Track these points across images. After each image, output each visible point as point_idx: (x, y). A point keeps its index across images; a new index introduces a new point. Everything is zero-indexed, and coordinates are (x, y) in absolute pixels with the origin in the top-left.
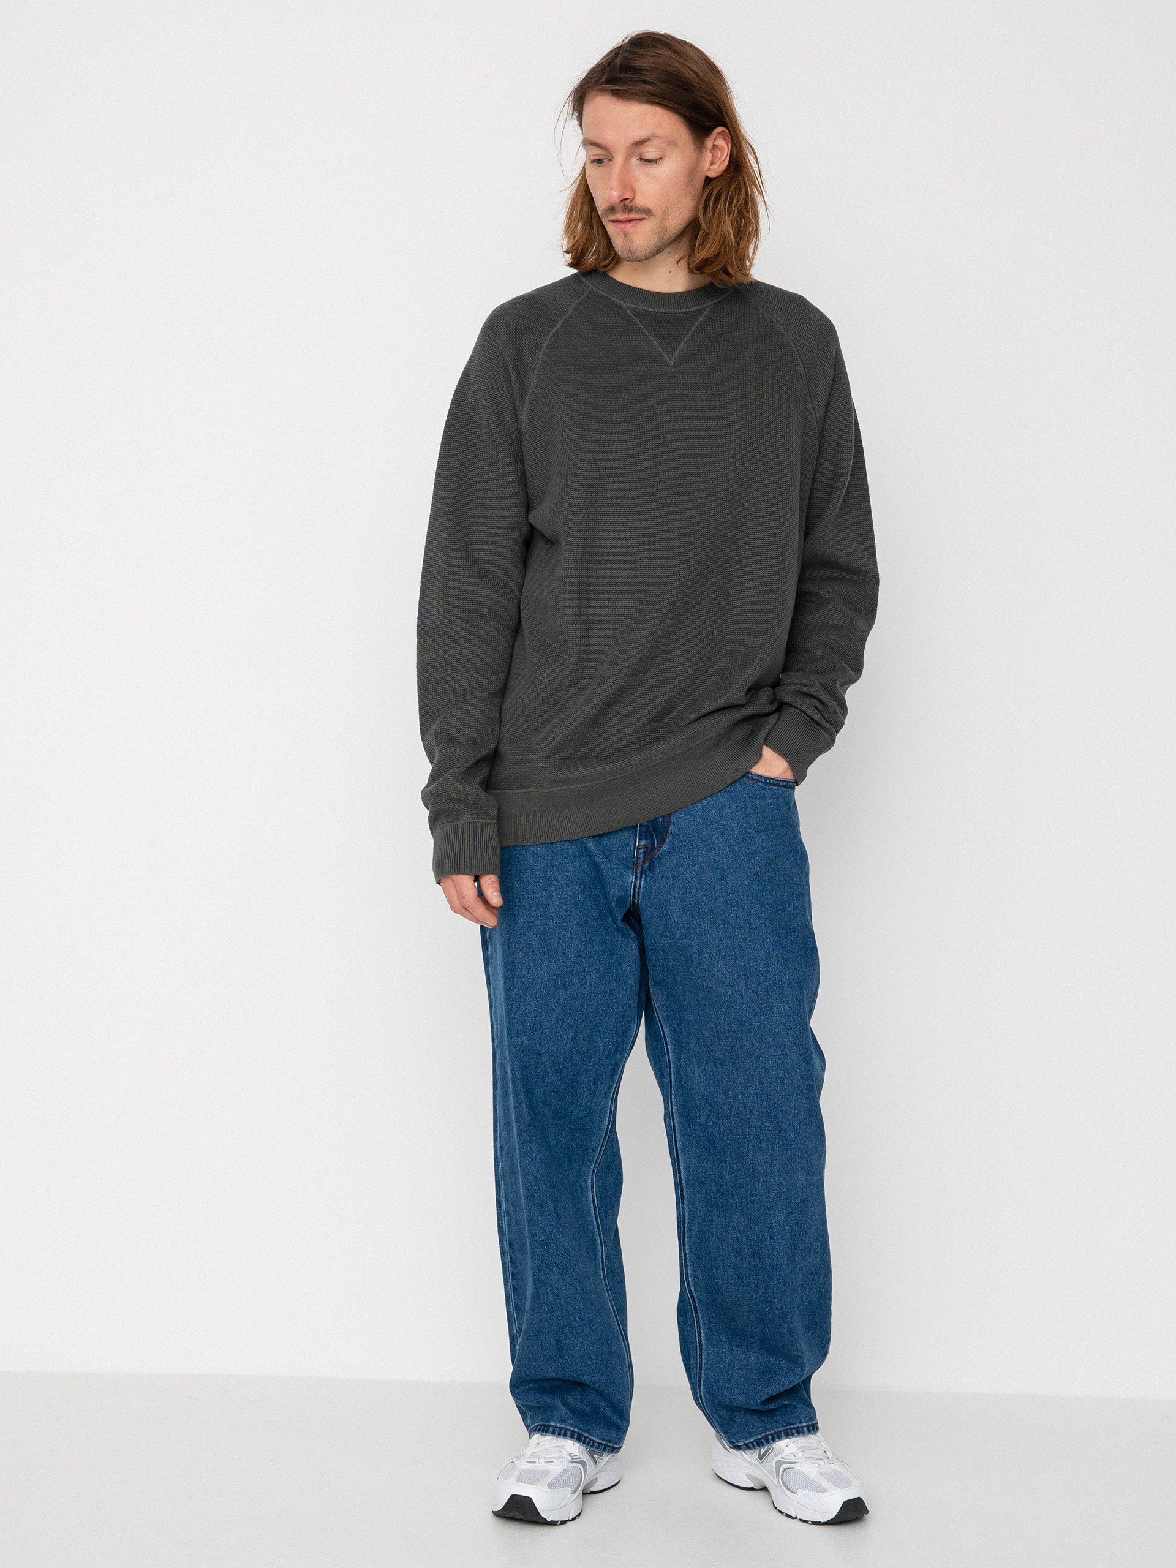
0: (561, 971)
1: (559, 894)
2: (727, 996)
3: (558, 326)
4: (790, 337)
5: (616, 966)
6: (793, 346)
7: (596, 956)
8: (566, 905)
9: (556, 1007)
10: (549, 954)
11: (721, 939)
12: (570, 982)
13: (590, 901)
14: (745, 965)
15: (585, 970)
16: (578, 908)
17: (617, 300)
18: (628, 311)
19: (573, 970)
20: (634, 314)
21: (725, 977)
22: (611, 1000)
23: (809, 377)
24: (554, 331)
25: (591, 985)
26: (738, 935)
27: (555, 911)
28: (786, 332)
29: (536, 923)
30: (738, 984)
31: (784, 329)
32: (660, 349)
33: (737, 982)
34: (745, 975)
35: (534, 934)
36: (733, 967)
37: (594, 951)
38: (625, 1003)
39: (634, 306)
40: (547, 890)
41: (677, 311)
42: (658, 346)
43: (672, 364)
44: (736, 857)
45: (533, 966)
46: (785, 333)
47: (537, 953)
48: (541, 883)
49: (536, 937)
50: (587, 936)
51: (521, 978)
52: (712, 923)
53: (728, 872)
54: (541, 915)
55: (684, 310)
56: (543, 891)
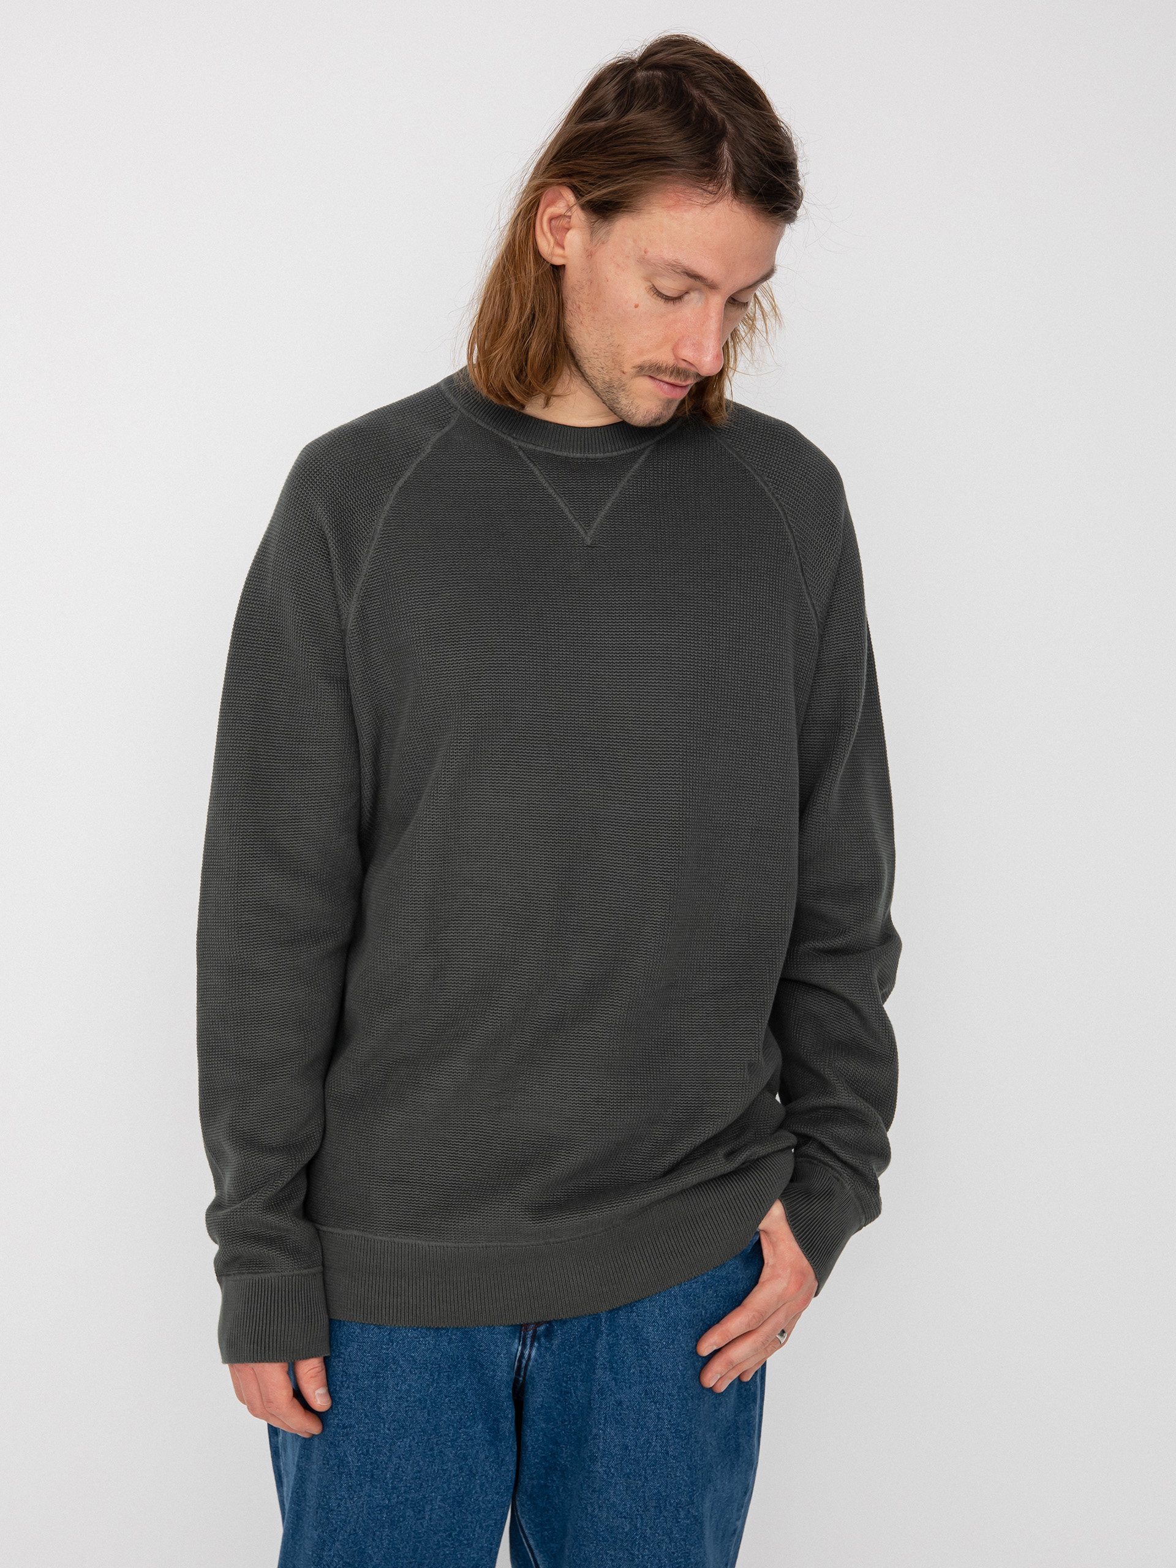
0: (389, 1500)
1: (397, 1384)
2: (622, 1533)
3: (408, 474)
4: (773, 494)
5: (476, 1492)
6: (778, 508)
7: (445, 1477)
8: (407, 1401)
9: (375, 1553)
10: (372, 1476)
11: (627, 1447)
12: (401, 1516)
13: (446, 1397)
14: (659, 1492)
15: (425, 1498)
16: (425, 1408)
17: (503, 436)
18: (521, 453)
19: (407, 1499)
20: (529, 458)
21: (625, 1505)
22: (461, 1541)
23: (804, 557)
24: (400, 483)
25: (430, 1519)
26: (655, 1446)
27: (389, 1410)
28: (768, 486)
29: (356, 1429)
30: (642, 1519)
31: (765, 483)
32: (570, 517)
33: (641, 1515)
34: (655, 1507)
35: (352, 1446)
36: (638, 1492)
37: (443, 1470)
38: (482, 1547)
39: (531, 446)
40: (379, 1377)
41: (598, 455)
42: (566, 511)
43: (589, 542)
44: (670, 1325)
45: (346, 1496)
46: (766, 489)
47: (354, 1475)
48: (370, 1365)
49: (355, 1451)
50: (436, 1448)
51: (328, 1513)
52: (617, 1422)
53: (654, 1347)
54: (366, 1416)
55: (608, 455)
56: (372, 1378)
